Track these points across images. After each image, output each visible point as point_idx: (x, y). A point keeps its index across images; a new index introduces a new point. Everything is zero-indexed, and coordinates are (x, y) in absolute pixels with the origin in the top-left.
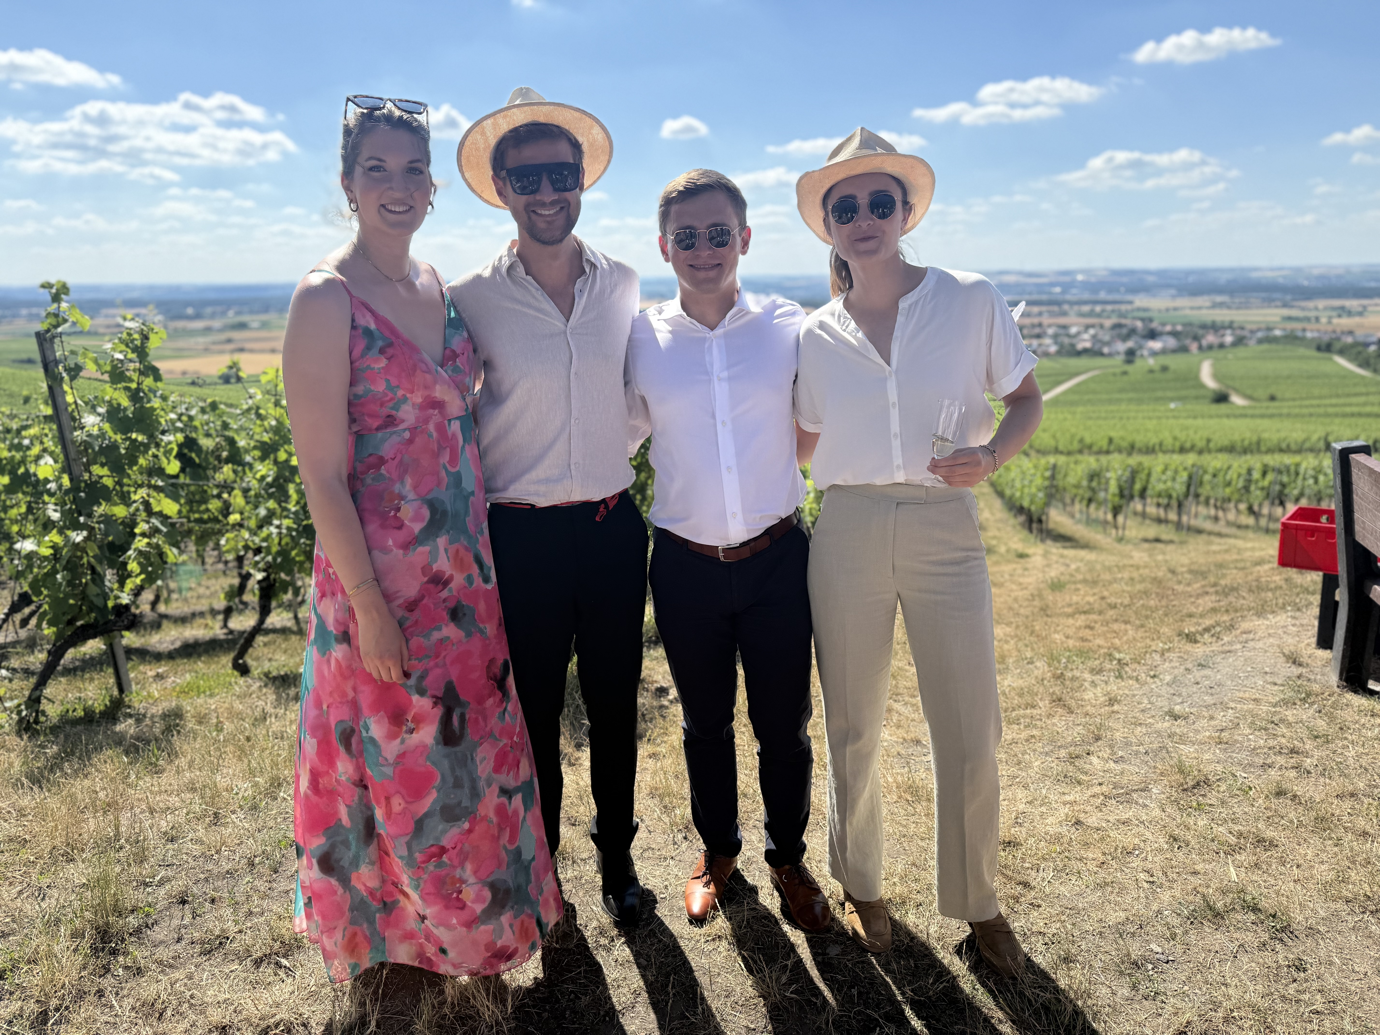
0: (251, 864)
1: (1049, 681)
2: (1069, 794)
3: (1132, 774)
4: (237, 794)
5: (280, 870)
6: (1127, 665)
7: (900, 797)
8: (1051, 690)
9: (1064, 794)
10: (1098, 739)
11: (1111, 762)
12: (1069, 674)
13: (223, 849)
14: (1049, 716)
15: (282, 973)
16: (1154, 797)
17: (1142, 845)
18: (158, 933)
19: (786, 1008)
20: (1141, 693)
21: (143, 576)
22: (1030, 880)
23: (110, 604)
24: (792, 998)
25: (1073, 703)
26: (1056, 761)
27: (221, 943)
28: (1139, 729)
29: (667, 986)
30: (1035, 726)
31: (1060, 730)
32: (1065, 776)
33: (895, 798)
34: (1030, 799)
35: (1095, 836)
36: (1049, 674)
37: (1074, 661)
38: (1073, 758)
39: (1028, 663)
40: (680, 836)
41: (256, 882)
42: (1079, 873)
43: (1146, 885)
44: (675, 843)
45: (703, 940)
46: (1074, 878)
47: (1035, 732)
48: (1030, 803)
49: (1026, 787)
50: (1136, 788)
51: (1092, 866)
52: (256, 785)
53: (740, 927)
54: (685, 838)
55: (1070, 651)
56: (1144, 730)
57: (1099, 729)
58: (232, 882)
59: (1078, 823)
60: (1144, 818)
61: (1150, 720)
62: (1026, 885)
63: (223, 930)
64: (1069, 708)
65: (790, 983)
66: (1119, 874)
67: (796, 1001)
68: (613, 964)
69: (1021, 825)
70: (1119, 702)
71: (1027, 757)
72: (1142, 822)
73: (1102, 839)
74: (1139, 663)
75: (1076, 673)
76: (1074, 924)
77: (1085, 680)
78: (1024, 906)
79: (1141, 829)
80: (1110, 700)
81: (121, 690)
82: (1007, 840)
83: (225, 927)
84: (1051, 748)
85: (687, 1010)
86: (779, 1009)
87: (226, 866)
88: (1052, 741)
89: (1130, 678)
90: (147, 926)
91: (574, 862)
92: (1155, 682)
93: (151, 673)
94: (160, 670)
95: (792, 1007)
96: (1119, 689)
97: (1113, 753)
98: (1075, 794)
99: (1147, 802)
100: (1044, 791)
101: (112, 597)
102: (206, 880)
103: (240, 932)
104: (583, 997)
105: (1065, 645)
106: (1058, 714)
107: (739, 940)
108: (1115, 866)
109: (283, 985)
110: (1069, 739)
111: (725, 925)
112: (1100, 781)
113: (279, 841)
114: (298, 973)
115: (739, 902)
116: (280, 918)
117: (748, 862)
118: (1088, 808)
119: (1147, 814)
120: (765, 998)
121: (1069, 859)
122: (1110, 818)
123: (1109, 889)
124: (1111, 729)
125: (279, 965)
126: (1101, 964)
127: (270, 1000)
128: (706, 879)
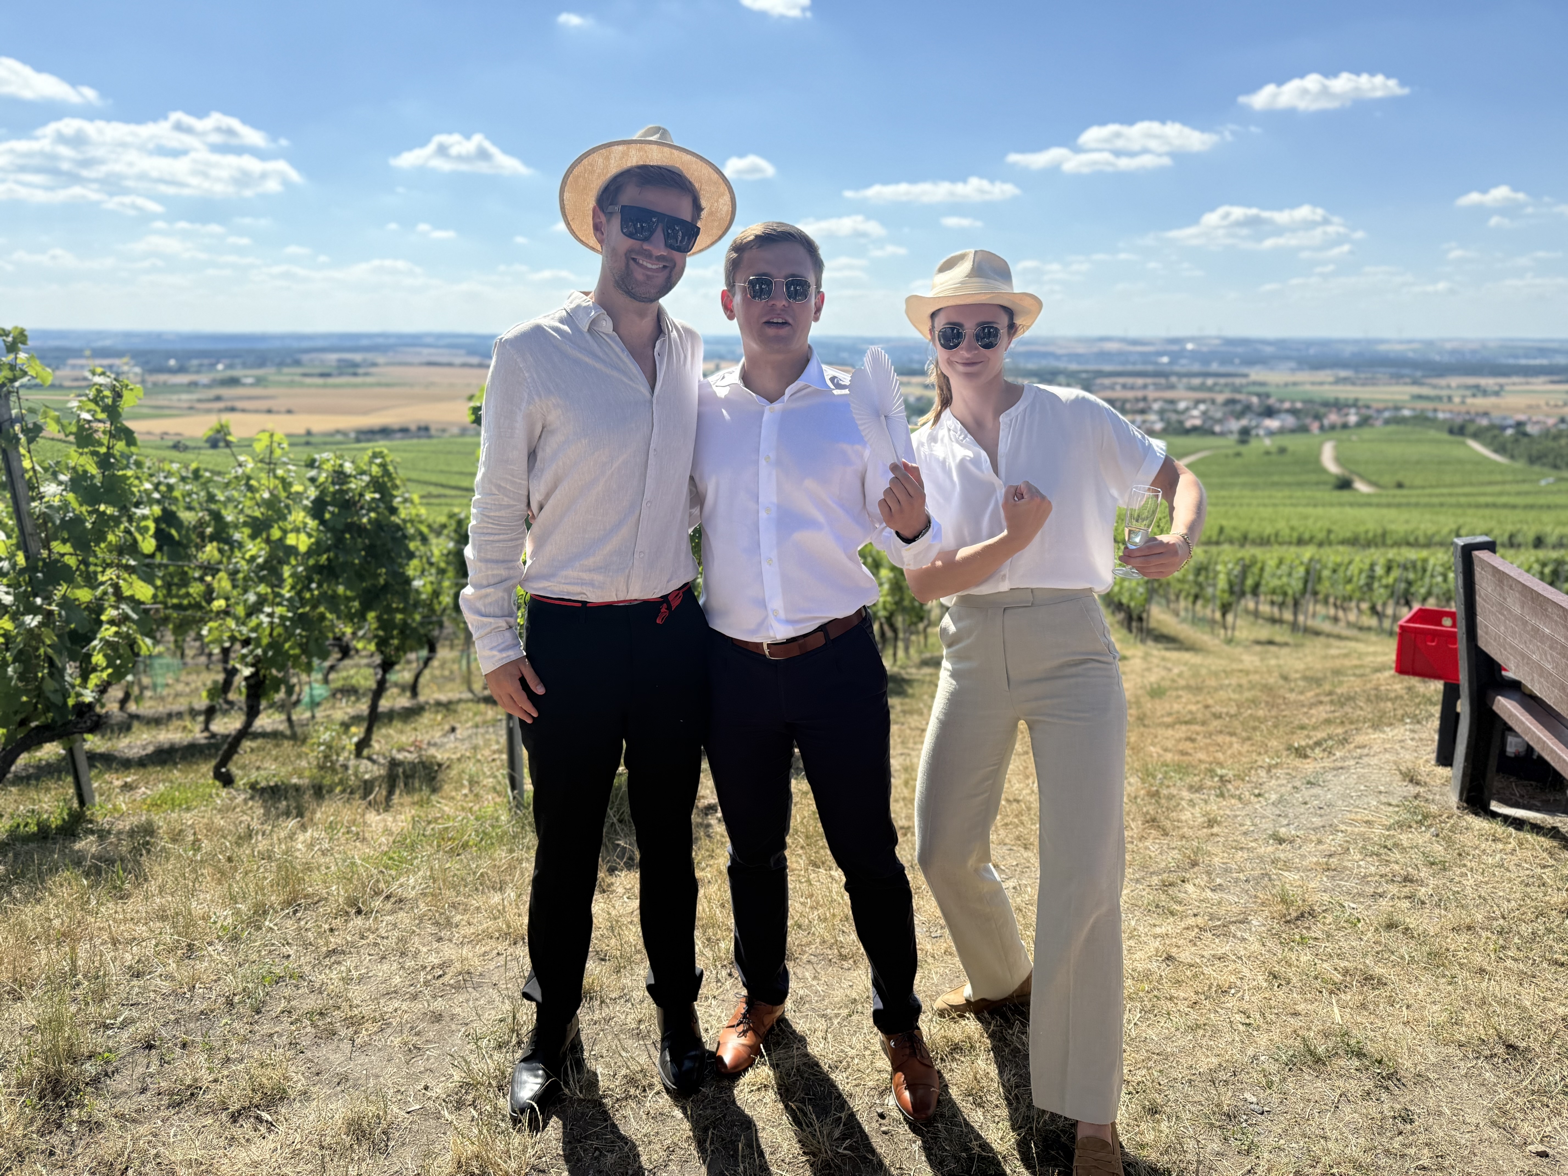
0: (230, 1004)
1: (1143, 800)
2: (1160, 926)
3: (1231, 904)
4: (215, 923)
5: (263, 1010)
6: (1230, 782)
8: (1145, 810)
9: (1155, 926)
10: (1194, 864)
11: (1207, 890)
12: (1164, 792)
13: (197, 986)
14: (1142, 838)
15: (263, 1129)
16: (1254, 929)
17: (1239, 983)
18: (119, 1083)
19: (837, 1166)
20: (1243, 813)
21: (110, 671)
23: (71, 702)
24: (846, 1155)
25: (1168, 824)
26: (1147, 890)
27: (192, 1094)
28: (1240, 853)
29: (705, 1141)
31: (1153, 855)
32: (1157, 906)
35: (1188, 973)
36: (1142, 792)
37: (1171, 777)
38: (1167, 885)
40: (724, 973)
41: (235, 1025)
42: (1169, 1014)
43: (1242, 1028)
44: (718, 981)
45: (747, 1090)
46: (1163, 1020)
50: (1234, 919)
51: (1183, 1007)
52: (237, 913)
53: (789, 1075)
54: (730, 975)
55: (1167, 766)
56: (1245, 855)
57: (1196, 854)
58: (207, 1024)
59: (1169, 958)
60: (1242, 953)
61: (1253, 844)
63: (196, 1080)
64: (1164, 830)
65: (844, 1137)
66: (1212, 1015)
67: (851, 1157)
68: (644, 1117)
70: (1219, 824)
72: (1240, 958)
73: (1195, 976)
74: (1243, 780)
75: (1174, 791)
76: (1161, 1072)
77: (1182, 799)
79: (1239, 965)
80: (1209, 821)
81: (82, 803)
83: (197, 1076)
84: (1143, 874)
85: (727, 1169)
86: (830, 1168)
87: (200, 1005)
88: (1144, 867)
89: (1233, 796)
90: (106, 1075)
91: (602, 1002)
92: (1259, 802)
93: (118, 783)
94: (129, 780)
95: (845, 1164)
96: (1219, 808)
97: (1211, 881)
98: (1167, 927)
99: (1246, 935)
100: (1133, 923)
101: (73, 694)
102: (177, 1021)
103: (216, 1081)
104: (609, 1155)
105: (1162, 759)
106: (1152, 836)
107: (787, 1090)
108: (1208, 1006)
109: (264, 1142)
110: (1163, 865)
111: (771, 1073)
112: (1195, 911)
113: (263, 977)
114: (282, 1128)
115: (788, 1046)
116: (262, 1065)
117: (801, 1001)
118: (1181, 942)
119: (1245, 948)
120: (814, 1155)
121: (1158, 998)
122: (1205, 953)
123: (1201, 1032)
124: (1209, 854)
125: (259, 1119)
126: (1189, 1116)
127: (247, 1160)
128: (741, 1028)
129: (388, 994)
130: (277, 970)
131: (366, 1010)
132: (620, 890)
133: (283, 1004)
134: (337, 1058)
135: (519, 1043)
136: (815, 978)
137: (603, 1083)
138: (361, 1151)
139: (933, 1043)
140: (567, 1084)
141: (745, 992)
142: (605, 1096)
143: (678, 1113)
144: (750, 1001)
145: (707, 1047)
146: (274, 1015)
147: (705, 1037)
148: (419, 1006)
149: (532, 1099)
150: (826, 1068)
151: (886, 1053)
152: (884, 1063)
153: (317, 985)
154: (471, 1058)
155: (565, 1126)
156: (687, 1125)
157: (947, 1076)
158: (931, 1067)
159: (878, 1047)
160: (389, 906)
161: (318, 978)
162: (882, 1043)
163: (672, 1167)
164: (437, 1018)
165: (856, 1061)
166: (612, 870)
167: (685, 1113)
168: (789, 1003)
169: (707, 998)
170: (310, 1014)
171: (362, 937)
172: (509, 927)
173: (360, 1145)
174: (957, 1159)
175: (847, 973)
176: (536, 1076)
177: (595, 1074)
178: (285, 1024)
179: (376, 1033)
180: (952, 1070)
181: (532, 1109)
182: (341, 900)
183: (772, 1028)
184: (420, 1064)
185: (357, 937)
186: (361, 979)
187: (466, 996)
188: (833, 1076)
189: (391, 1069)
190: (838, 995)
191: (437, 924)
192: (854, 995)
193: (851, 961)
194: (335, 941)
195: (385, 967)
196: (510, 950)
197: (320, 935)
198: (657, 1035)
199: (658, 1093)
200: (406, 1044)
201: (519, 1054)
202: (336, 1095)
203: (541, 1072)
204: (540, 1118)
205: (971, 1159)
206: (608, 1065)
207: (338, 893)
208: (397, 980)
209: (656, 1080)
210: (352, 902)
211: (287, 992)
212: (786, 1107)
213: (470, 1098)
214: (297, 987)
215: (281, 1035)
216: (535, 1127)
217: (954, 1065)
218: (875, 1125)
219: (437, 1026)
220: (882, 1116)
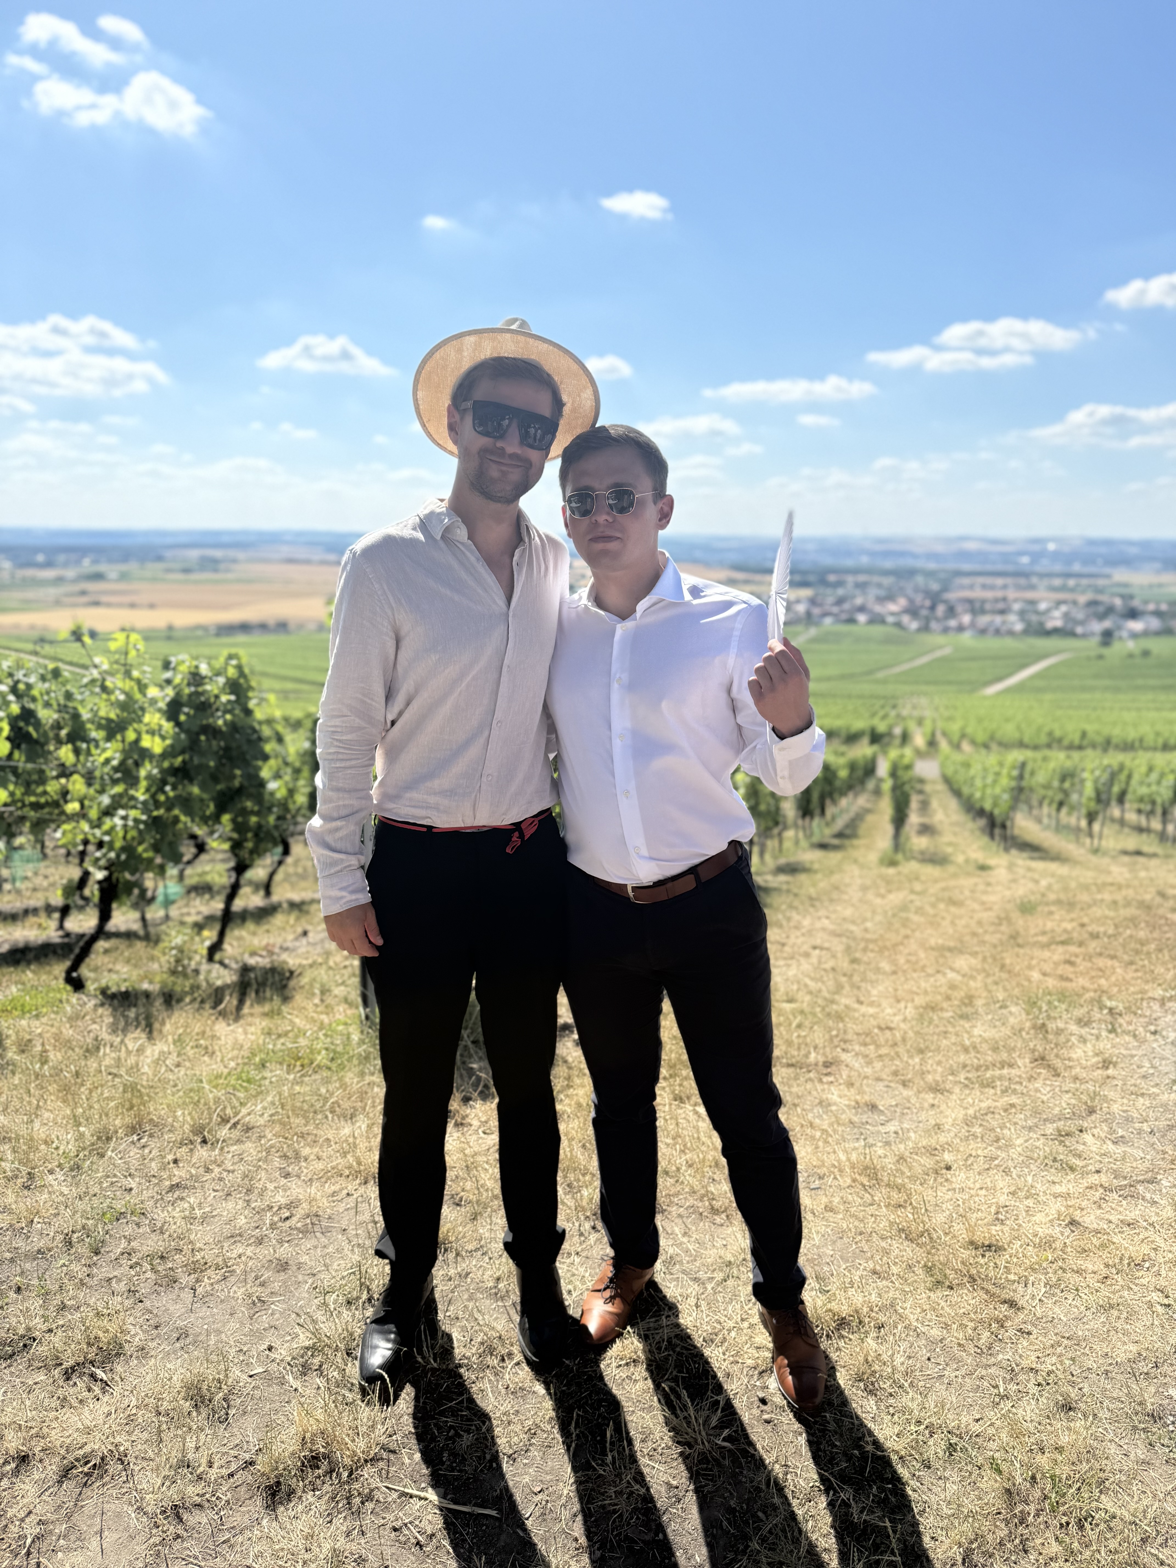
0: (69, 1243)
1: (1028, 1033)
2: (1060, 1183)
3: (1136, 1160)
4: (57, 1148)
5: (102, 1250)
6: (1120, 1015)
7: (854, 1180)
8: (1031, 1045)
9: (1054, 1183)
10: (1091, 1111)
11: (1109, 1142)
12: (1051, 1026)
13: (36, 1220)
14: (1031, 1079)
15: (97, 1390)
16: (1164, 1191)
17: (1153, 1255)
19: (716, 1460)
20: (1140, 1053)
22: (1017, 1297)
24: (724, 1447)
25: (1058, 1063)
26: (1042, 1140)
27: (25, 1346)
28: (1141, 1100)
29: (570, 1424)
30: (1014, 1091)
31: (1045, 1098)
32: (1055, 1160)
33: (849, 1181)
34: (1013, 1189)
35: (1094, 1240)
36: (1028, 1024)
37: (1056, 1007)
38: (1062, 1136)
39: (1001, 1007)
40: (587, 1225)
41: (73, 1266)
42: (1077, 1290)
43: (1160, 1309)
44: (581, 1234)
45: (614, 1365)
46: (1070, 1297)
47: (1014, 1099)
48: (1013, 1193)
49: (1007, 1172)
50: (1141, 1178)
51: (1092, 1281)
52: (82, 1135)
53: (659, 1349)
54: (594, 1228)
55: (1050, 994)
56: (1147, 1103)
57: (1092, 1099)
58: (43, 1264)
59: (1073, 1223)
60: (1154, 1219)
61: (1155, 1090)
62: (1012, 1304)
63: (29, 1329)
64: (1055, 1070)
65: (722, 1426)
66: (1126, 1292)
67: (730, 1451)
68: (503, 1391)
69: (1002, 1222)
70: (1115, 1065)
71: (1006, 1131)
72: (1152, 1225)
73: (1103, 1246)
74: (1135, 1014)
75: (1061, 1025)
76: (1073, 1359)
77: (1071, 1034)
78: (1011, 1332)
79: (1151, 1233)
80: (1104, 1061)
82: (987, 1243)
83: (31, 1324)
84: (1036, 1120)
85: (594, 1459)
86: (708, 1462)
87: (38, 1243)
88: (1036, 1112)
89: (1128, 1033)
91: (458, 1254)
92: (1156, 1040)
95: (724, 1458)
96: (1113, 1046)
97: (1112, 1131)
98: (1068, 1184)
99: (1157, 1198)
100: (1029, 1179)
102: (12, 1260)
103: (50, 1331)
104: (465, 1435)
105: (1044, 986)
106: (1042, 1076)
107: (658, 1367)
108: (1121, 1282)
109: (98, 1405)
110: (1056, 1111)
111: (641, 1346)
112: (1098, 1166)
113: (104, 1214)
114: (117, 1390)
115: (658, 1315)
116: (98, 1315)
117: (671, 1261)
118: (1084, 1204)
119: (1157, 1214)
120: (690, 1446)
121: (1064, 1271)
122: (1111, 1218)
123: (1115, 1313)
124: (1105, 1099)
125: (93, 1376)
126: (1108, 1415)
127: (80, 1425)
128: (608, 1294)
129: (232, 1236)
130: (119, 1206)
131: (209, 1255)
132: (475, 1123)
133: (123, 1244)
134: (177, 1309)
135: (369, 1300)
136: (685, 1234)
137: (459, 1351)
138: (199, 1419)
139: (819, 1318)
140: (420, 1352)
141: (610, 1252)
142: (460, 1366)
143: (540, 1389)
144: (618, 1262)
145: (571, 1312)
146: (113, 1257)
147: (568, 1300)
148: (265, 1252)
149: (381, 1367)
150: (699, 1342)
151: (766, 1327)
152: (764, 1338)
153: (159, 1225)
154: (319, 1316)
155: (417, 1399)
156: (549, 1404)
157: (834, 1356)
158: (816, 1346)
159: (756, 1319)
160: (236, 1134)
161: (161, 1216)
162: (761, 1315)
163: (534, 1452)
164: (283, 1266)
165: (733, 1334)
166: (466, 1100)
167: (548, 1389)
168: (658, 1265)
169: (569, 1255)
170: (150, 1257)
171: (208, 1170)
172: (359, 1163)
173: (199, 1413)
174: (849, 1458)
175: (720, 1230)
176: (388, 1340)
177: (449, 1337)
178: (124, 1269)
179: (218, 1282)
180: (838, 1349)
181: (381, 1378)
182: (187, 1126)
183: (641, 1293)
184: (264, 1320)
185: (201, 1170)
186: (204, 1219)
187: (314, 1242)
188: (707, 1352)
189: (233, 1325)
190: (711, 1255)
191: (285, 1157)
192: (729, 1257)
193: (724, 1216)
194: (179, 1174)
195: (230, 1205)
196: (362, 1190)
197: (164, 1167)
198: (515, 1296)
199: (518, 1364)
200: (250, 1296)
201: (370, 1312)
202: (175, 1352)
203: (392, 1336)
204: (391, 1391)
205: (864, 1455)
206: (464, 1329)
207: (184, 1119)
208: (242, 1221)
209: (516, 1350)
210: (198, 1130)
211: (129, 1230)
212: (657, 1387)
213: (316, 1361)
214: (138, 1225)
215: (120, 1280)
216: (386, 1400)
217: (842, 1343)
218: (756, 1412)
219: (282, 1276)
220: (763, 1401)
